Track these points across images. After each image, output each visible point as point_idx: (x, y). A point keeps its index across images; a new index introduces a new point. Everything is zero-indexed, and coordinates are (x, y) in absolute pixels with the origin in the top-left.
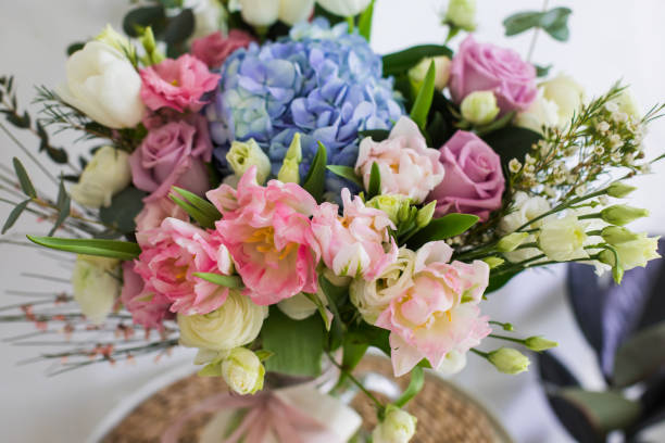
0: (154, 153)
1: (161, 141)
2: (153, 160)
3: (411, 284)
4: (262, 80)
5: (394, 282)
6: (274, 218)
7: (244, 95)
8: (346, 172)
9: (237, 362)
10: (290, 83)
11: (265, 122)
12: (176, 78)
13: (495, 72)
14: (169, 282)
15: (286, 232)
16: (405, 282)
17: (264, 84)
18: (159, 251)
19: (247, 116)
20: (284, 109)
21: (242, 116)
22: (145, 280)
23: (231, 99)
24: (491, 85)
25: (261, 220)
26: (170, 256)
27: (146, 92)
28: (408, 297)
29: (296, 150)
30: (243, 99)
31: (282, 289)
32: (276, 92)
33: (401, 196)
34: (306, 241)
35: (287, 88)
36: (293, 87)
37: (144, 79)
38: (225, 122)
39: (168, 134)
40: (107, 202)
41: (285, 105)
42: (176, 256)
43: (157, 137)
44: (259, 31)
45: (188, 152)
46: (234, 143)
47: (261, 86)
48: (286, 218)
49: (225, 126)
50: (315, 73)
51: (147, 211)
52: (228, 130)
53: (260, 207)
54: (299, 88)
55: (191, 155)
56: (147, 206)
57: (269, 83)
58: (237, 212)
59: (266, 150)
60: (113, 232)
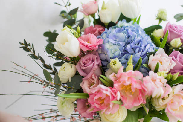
0: (85, 64)
1: (86, 60)
2: (85, 67)
3: (172, 98)
5: (167, 98)
6: (131, 82)
7: (111, 44)
8: (146, 65)
10: (124, 40)
11: (119, 52)
12: (88, 40)
13: (179, 32)
14: (99, 104)
15: (136, 86)
16: (171, 97)
17: (116, 41)
18: (96, 95)
19: (113, 51)
21: (111, 51)
22: (92, 105)
23: (107, 46)
24: (178, 36)
25: (128, 83)
26: (100, 96)
28: (172, 102)
29: (131, 61)
30: (110, 46)
31: (134, 103)
32: (121, 43)
33: (165, 71)
35: (123, 42)
37: (80, 42)
38: (106, 53)
39: (89, 58)
40: (70, 81)
41: (124, 47)
42: (102, 96)
43: (85, 59)
44: (106, 25)
45: (96, 63)
46: (111, 60)
47: (115, 41)
48: (135, 82)
49: (106, 55)
50: (131, 37)
51: (84, 82)
52: (107, 55)
53: (126, 79)
54: (126, 41)
55: (97, 64)
56: (84, 81)
57: (117, 40)
58: (117, 81)
59: (120, 61)
60: (73, 89)
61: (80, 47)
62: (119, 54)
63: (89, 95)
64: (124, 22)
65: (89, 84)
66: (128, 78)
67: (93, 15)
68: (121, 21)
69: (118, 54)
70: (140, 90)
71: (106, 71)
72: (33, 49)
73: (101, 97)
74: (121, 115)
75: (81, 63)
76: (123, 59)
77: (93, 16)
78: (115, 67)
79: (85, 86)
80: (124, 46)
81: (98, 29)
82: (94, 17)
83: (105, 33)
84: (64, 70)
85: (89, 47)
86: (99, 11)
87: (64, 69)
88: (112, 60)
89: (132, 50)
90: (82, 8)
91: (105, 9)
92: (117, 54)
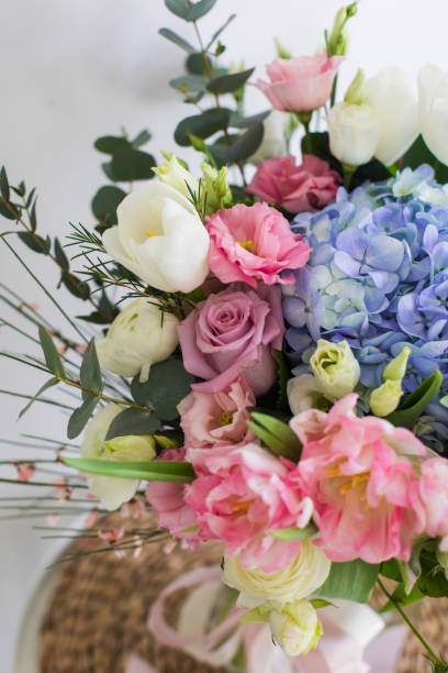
0: (214, 334)
1: (223, 317)
2: (215, 344)
4: (361, 257)
7: (336, 275)
9: (294, 620)
10: (396, 266)
11: (361, 318)
12: (249, 235)
14: (225, 515)
15: (387, 488)
17: (363, 262)
18: (218, 482)
19: (338, 306)
20: (386, 304)
21: (333, 304)
23: (320, 278)
25: (356, 467)
26: (234, 492)
27: (217, 257)
29: (398, 367)
30: (334, 281)
31: (363, 544)
32: (378, 278)
34: (410, 504)
35: (389, 272)
36: (398, 272)
37: (213, 237)
38: (308, 305)
39: (235, 311)
40: (144, 377)
41: (386, 295)
42: (241, 494)
43: (219, 311)
44: (346, 168)
45: (258, 339)
46: (321, 342)
47: (358, 265)
48: (387, 470)
49: (307, 311)
50: (429, 260)
51: (194, 399)
52: (310, 315)
53: (356, 450)
54: (405, 275)
55: (262, 343)
56: (195, 394)
57: (368, 260)
58: (321, 441)
59: (356, 352)
60: (147, 414)
61: (208, 261)
62: (361, 325)
63: (197, 473)
64: (421, 179)
65: (212, 413)
66: (365, 449)
67: (304, 116)
68: (414, 168)
69: (357, 323)
70: (398, 509)
71: (294, 371)
72: (30, 209)
73: (239, 497)
74: (303, 571)
75: (202, 323)
76: (370, 350)
77: (306, 118)
78: (328, 381)
79: (194, 416)
80: (389, 296)
81: (310, 182)
82: (306, 125)
83: (327, 217)
84: (132, 329)
85: (245, 272)
86: (332, 104)
87: (133, 322)
88: (324, 346)
89: (419, 318)
90: (267, 80)
91: (359, 103)
92: (350, 321)
